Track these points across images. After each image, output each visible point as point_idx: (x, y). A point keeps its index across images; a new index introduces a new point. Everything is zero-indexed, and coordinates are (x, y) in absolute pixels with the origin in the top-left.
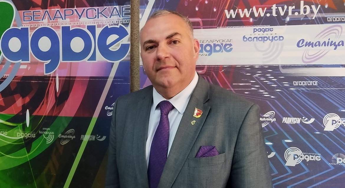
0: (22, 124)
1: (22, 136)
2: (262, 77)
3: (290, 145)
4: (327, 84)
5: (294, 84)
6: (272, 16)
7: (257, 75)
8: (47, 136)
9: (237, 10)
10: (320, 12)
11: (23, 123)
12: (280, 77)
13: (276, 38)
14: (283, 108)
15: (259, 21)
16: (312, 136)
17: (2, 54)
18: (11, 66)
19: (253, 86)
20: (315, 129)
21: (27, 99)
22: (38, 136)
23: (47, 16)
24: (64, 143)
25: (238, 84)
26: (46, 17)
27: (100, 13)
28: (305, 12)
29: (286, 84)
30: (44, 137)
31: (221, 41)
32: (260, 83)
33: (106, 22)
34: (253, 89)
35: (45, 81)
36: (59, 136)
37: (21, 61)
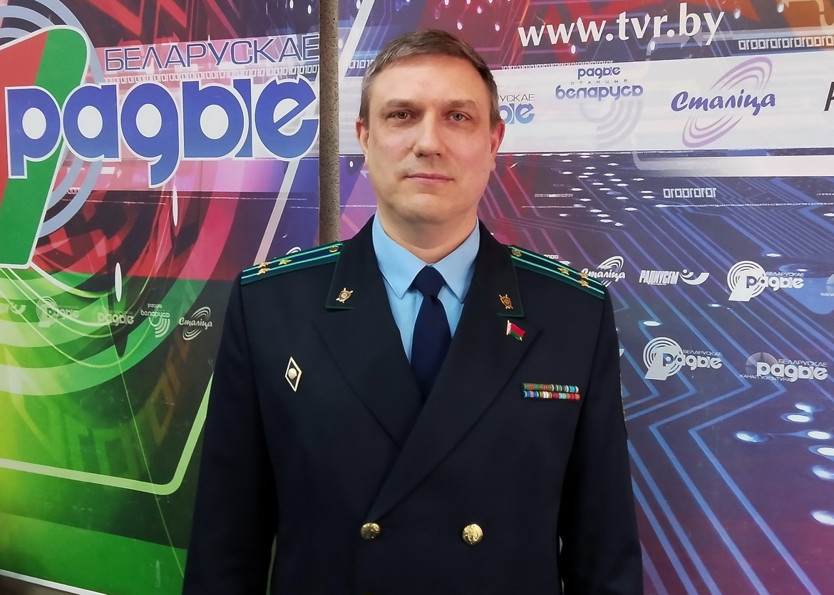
0: (107, 294)
1: (107, 320)
2: (595, 179)
3: (655, 332)
4: (736, 193)
5: (665, 194)
6: (617, 40)
7: (586, 175)
8: (156, 320)
9: (543, 27)
10: (722, 27)
11: (110, 293)
12: (635, 179)
13: (626, 91)
14: (641, 250)
15: (590, 52)
16: (702, 312)
17: (66, 142)
18: (83, 169)
19: (577, 199)
20: (709, 297)
21: (117, 241)
22: (140, 320)
23: (153, 59)
24: (190, 336)
25: (545, 195)
26: (150, 60)
27: (259, 51)
28: (689, 29)
29: (648, 195)
30: (151, 323)
31: (511, 98)
32: (592, 193)
33: (271, 71)
34: (577, 206)
35: (150, 202)
36: (181, 321)
37: (102, 158)
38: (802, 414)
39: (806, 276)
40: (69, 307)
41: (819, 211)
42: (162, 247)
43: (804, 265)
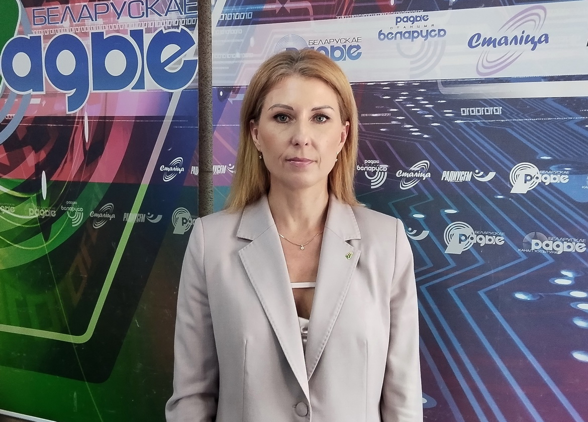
0: (35, 195)
1: (36, 214)
2: (408, 101)
3: (453, 218)
4: (518, 111)
5: (462, 112)
7: (401, 99)
8: (73, 214)
11: (38, 194)
12: (439, 101)
13: (433, 34)
14: (444, 156)
15: (405, 3)
16: (490, 202)
17: (4, 80)
18: (16, 100)
19: (394, 117)
20: (496, 190)
21: (43, 155)
22: (60, 213)
23: (69, 16)
24: (99, 225)
25: (369, 115)
26: (67, 16)
27: (149, 8)
29: (449, 113)
30: (69, 215)
31: (343, 41)
32: (406, 112)
33: (159, 23)
34: (394, 122)
35: (67, 125)
36: (91, 213)
37: (31, 91)
38: (566, 278)
39: (571, 173)
40: (8, 204)
41: (581, 124)
42: (77, 158)
43: (568, 165)
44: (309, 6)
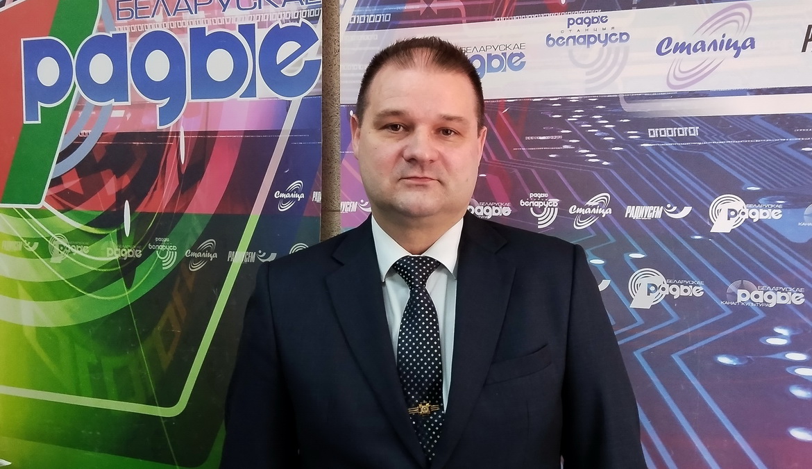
0: (116, 230)
1: (116, 254)
2: (583, 121)
3: (639, 264)
4: (719, 132)
5: (650, 134)
7: (575, 117)
8: (163, 253)
11: (118, 229)
12: (621, 121)
13: (613, 38)
14: (627, 186)
15: (579, 2)
16: (685, 244)
17: (77, 88)
18: (94, 113)
19: (566, 141)
20: (692, 229)
21: (126, 180)
22: (148, 253)
23: (162, 8)
24: (197, 267)
25: (535, 138)
26: (159, 8)
29: (634, 135)
30: (158, 255)
31: (503, 47)
32: (580, 134)
33: (275, 15)
34: (566, 147)
35: (158, 143)
36: (187, 253)
37: (112, 102)
38: (780, 337)
39: (784, 207)
40: (80, 243)
41: (797, 146)
42: (169, 184)
43: (782, 197)
44: (461, 6)
